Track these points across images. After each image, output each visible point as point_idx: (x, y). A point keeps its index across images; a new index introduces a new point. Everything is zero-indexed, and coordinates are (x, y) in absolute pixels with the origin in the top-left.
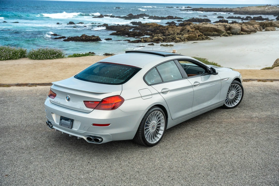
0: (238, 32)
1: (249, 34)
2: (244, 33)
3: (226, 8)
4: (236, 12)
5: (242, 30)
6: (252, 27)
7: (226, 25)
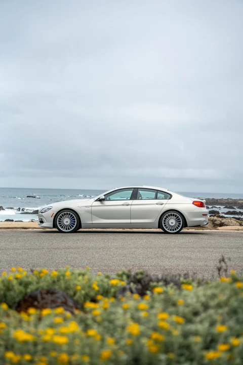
7: (216, 220)
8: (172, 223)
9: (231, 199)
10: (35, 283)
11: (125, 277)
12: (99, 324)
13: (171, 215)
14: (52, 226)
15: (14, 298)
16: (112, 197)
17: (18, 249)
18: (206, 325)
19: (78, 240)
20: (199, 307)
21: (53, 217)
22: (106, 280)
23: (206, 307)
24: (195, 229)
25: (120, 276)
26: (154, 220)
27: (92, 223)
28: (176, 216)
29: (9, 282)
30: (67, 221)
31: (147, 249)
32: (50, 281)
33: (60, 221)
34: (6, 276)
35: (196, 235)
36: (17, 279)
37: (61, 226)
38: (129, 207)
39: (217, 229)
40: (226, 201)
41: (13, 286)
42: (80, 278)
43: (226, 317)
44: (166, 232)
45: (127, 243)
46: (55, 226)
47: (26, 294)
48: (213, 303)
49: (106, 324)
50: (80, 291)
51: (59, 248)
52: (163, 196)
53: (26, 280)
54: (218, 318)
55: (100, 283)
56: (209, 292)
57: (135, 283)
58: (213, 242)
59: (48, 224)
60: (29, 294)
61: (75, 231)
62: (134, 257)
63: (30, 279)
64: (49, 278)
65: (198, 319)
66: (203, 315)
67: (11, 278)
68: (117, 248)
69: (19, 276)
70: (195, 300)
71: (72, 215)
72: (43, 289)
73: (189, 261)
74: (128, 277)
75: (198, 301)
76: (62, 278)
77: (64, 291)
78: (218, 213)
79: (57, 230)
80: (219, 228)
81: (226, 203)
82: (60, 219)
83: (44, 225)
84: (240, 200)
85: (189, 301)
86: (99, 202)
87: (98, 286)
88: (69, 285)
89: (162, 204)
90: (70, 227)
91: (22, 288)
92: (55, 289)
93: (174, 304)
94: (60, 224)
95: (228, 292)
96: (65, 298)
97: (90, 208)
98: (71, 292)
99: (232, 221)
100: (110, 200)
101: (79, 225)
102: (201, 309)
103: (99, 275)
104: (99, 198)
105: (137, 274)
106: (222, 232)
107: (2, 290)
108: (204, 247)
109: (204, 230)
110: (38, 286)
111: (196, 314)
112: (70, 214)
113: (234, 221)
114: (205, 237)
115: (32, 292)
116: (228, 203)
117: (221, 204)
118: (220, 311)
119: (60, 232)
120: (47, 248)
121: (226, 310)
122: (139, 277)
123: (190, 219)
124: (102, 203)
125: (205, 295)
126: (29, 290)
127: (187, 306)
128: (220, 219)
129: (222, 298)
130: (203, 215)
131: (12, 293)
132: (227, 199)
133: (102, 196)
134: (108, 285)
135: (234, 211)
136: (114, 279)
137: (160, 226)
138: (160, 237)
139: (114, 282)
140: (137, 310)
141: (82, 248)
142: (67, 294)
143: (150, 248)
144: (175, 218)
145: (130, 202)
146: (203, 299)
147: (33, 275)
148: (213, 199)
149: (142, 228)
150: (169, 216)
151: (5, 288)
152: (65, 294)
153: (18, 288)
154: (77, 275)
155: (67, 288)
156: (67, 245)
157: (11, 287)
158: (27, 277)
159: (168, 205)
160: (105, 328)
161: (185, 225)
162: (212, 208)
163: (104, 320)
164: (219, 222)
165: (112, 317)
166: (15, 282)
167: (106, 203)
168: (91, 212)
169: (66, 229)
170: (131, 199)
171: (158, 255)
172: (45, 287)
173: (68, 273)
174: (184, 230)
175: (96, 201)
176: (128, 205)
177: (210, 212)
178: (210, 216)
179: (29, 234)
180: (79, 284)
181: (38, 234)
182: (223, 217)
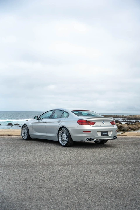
0: (127, 130)
1: (134, 131)
2: (131, 130)
3: (122, 116)
4: (128, 119)
5: (130, 128)
6: (136, 126)
7: (119, 125)
8: (64, 138)
26: (56, 135)
30: (25, 132)
78: (119, 121)
84: (127, 116)
89: (60, 122)
97: (32, 124)
117: (120, 118)
176: (45, 123)
182: (121, 123)
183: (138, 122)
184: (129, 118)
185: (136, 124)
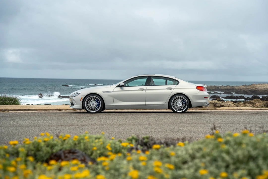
7: (217, 103)
8: (179, 104)
9: (230, 86)
10: (59, 145)
11: (134, 141)
12: (107, 172)
13: (179, 98)
14: (81, 108)
15: (43, 157)
16: (129, 84)
17: (53, 126)
18: (192, 170)
19: (102, 118)
20: (187, 157)
21: (82, 100)
22: (117, 143)
23: (193, 157)
24: (199, 109)
25: (130, 141)
26: (165, 102)
27: (114, 105)
28: (182, 99)
29: (39, 144)
30: (93, 103)
31: (158, 125)
32: (72, 144)
33: (87, 104)
34: (36, 140)
35: (199, 114)
36: (45, 141)
37: (88, 107)
38: (144, 92)
39: (216, 109)
40: (225, 88)
41: (41, 147)
42: (97, 140)
43: (208, 164)
44: (174, 112)
45: (142, 120)
46: (83, 107)
47: (52, 154)
48: (198, 155)
49: (112, 172)
50: (96, 150)
51: (86, 125)
52: (172, 82)
53: (52, 143)
54: (202, 165)
55: (113, 145)
56: (196, 146)
57: (142, 145)
58: (212, 119)
59: (78, 106)
60: (54, 154)
61: (100, 112)
62: (147, 131)
63: (55, 142)
64: (71, 141)
65: (186, 166)
66: (190, 164)
67: (40, 141)
68: (133, 125)
69: (46, 139)
70: (184, 152)
71: (97, 99)
72: (66, 150)
73: (192, 134)
74: (137, 140)
75: (186, 154)
76: (82, 141)
77: (83, 151)
78: (219, 97)
79: (85, 111)
80: (218, 108)
81: (225, 89)
82: (88, 102)
83: (74, 107)
84: (236, 86)
85: (179, 153)
86: (119, 88)
87: (111, 147)
88: (87, 147)
89: (171, 89)
90: (96, 109)
91: (48, 149)
92: (75, 150)
93: (168, 157)
94: (87, 106)
95: (211, 146)
96: (83, 156)
97: (112, 92)
98: (89, 152)
99: (230, 104)
100: (128, 86)
101: (104, 107)
102: (189, 159)
103: (112, 139)
104: (119, 85)
105: (144, 139)
106: (221, 112)
107: (33, 150)
108: (204, 123)
109: (206, 110)
110: (62, 147)
111: (185, 162)
112: (95, 98)
113: (231, 104)
114: (206, 115)
115: (57, 152)
116: (227, 89)
117: (222, 90)
118: (204, 160)
119: (88, 112)
120: (77, 125)
121: (208, 158)
122: (146, 140)
123: (194, 101)
124: (122, 89)
125: (192, 149)
126: (54, 151)
127: (178, 157)
128: (220, 102)
129: (206, 150)
130: (205, 97)
131: (41, 153)
132: (226, 86)
133: (122, 83)
134: (120, 146)
135: (231, 96)
136: (124, 142)
137: (169, 107)
138: (169, 116)
139: (124, 144)
140: (138, 161)
141: (105, 124)
142: (86, 153)
143: (161, 124)
144: (181, 100)
145: (145, 87)
146: (191, 152)
147: (59, 139)
148: (215, 86)
149: (155, 109)
150: (177, 98)
151: (35, 149)
152: (84, 153)
153: (45, 149)
154: (94, 139)
155: (86, 149)
156: (93, 122)
157: (40, 148)
158: (53, 140)
159: (176, 89)
160: (111, 174)
161: (190, 106)
162: (213, 93)
163: (110, 169)
164: (220, 105)
165: (118, 167)
166: (43, 144)
167: (125, 88)
168: (113, 96)
169: (93, 110)
170: (145, 85)
171: (167, 129)
172: (68, 148)
173: (87, 137)
174: (190, 110)
175: (117, 87)
176: (143, 90)
177: (212, 97)
178: (212, 100)
179: (63, 115)
180: (96, 145)
181: (69, 114)
182: (222, 101)
183: (259, 98)
184: (240, 90)
185: (252, 101)
